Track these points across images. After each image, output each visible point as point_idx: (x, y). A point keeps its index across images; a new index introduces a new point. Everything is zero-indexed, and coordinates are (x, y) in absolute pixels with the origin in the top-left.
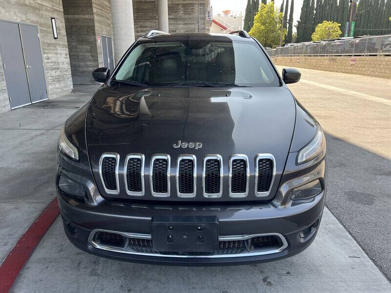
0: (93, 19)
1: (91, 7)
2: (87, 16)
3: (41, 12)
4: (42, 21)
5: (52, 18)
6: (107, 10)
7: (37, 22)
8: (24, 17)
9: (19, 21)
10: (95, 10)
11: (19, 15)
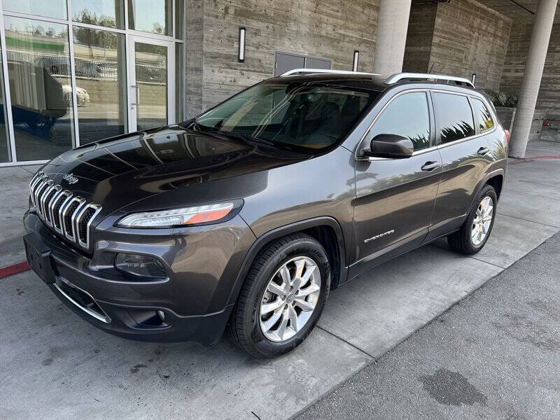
0: (430, 53)
1: (432, 35)
2: (422, 49)
3: (341, 44)
4: (340, 54)
5: (355, 52)
6: (462, 38)
7: (332, 57)
8: (314, 50)
9: (306, 54)
10: (436, 40)
11: (308, 47)
